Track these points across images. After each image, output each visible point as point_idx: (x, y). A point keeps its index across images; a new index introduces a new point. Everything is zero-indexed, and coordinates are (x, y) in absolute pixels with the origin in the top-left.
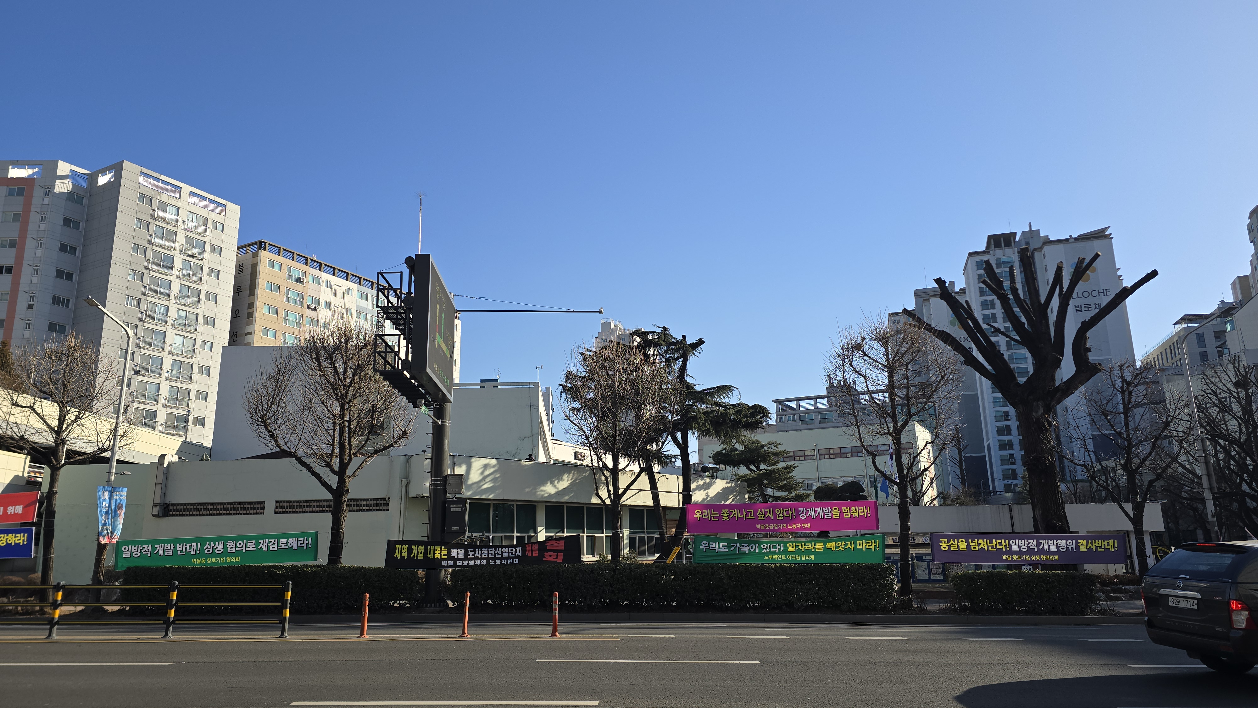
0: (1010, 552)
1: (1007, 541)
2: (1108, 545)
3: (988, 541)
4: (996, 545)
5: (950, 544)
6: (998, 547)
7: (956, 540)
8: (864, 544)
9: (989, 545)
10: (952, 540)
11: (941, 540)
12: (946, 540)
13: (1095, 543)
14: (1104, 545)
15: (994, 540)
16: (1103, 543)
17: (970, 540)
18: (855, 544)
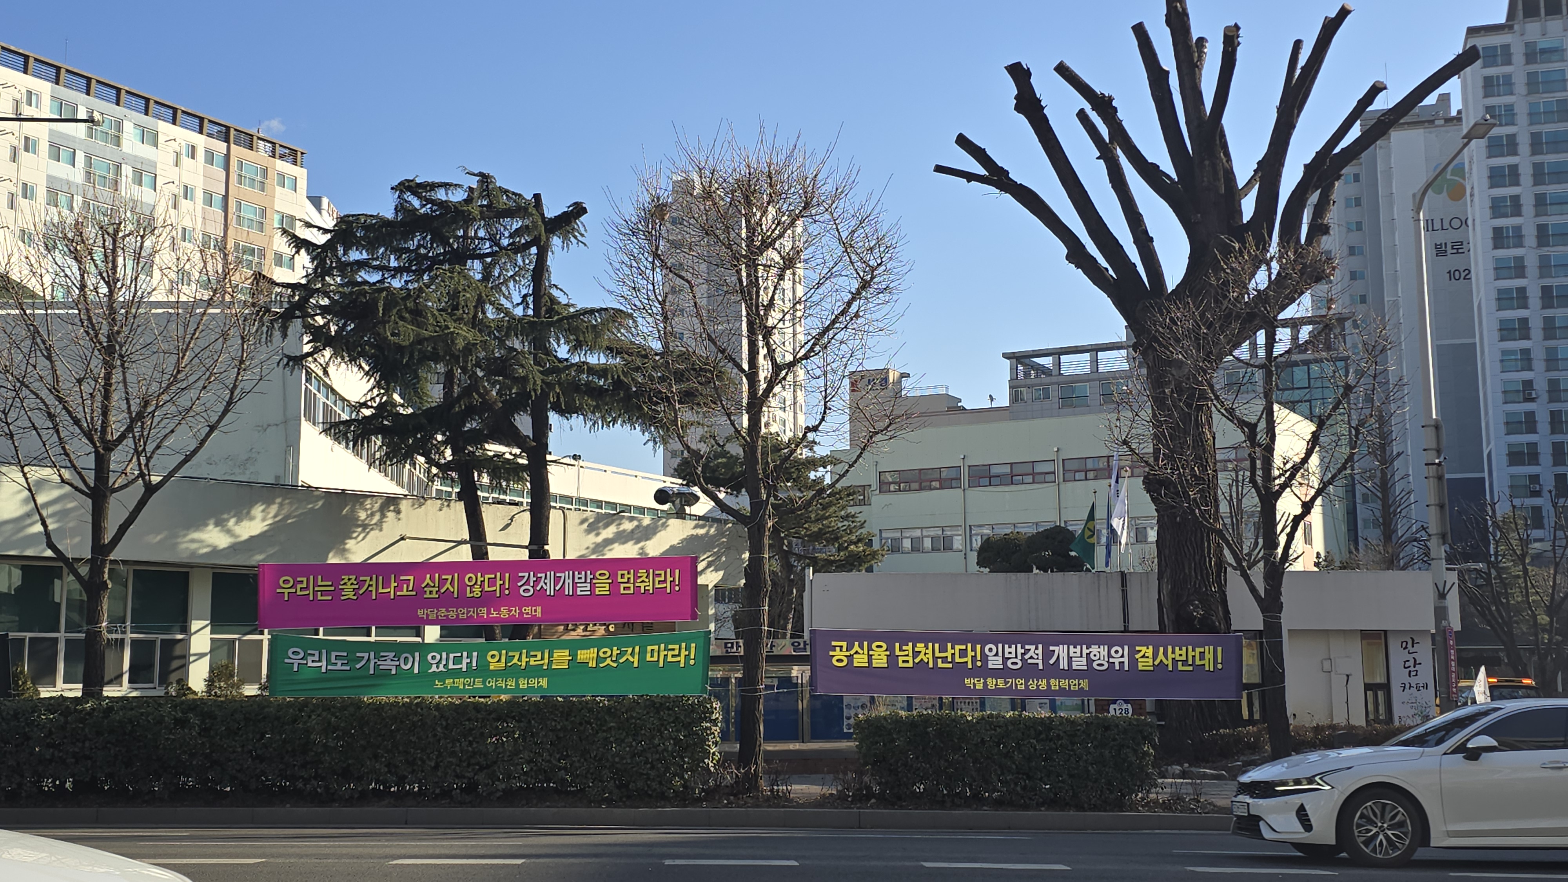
0: (983, 671)
1: (978, 647)
2: (1202, 657)
3: (937, 646)
4: (953, 654)
5: (852, 652)
6: (958, 660)
7: (866, 644)
8: (662, 654)
9: (937, 654)
10: (857, 644)
11: (834, 643)
12: (844, 644)
13: (1173, 652)
14: (1194, 657)
15: (949, 645)
16: (1191, 653)
17: (897, 645)
18: (643, 653)
